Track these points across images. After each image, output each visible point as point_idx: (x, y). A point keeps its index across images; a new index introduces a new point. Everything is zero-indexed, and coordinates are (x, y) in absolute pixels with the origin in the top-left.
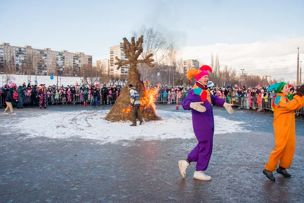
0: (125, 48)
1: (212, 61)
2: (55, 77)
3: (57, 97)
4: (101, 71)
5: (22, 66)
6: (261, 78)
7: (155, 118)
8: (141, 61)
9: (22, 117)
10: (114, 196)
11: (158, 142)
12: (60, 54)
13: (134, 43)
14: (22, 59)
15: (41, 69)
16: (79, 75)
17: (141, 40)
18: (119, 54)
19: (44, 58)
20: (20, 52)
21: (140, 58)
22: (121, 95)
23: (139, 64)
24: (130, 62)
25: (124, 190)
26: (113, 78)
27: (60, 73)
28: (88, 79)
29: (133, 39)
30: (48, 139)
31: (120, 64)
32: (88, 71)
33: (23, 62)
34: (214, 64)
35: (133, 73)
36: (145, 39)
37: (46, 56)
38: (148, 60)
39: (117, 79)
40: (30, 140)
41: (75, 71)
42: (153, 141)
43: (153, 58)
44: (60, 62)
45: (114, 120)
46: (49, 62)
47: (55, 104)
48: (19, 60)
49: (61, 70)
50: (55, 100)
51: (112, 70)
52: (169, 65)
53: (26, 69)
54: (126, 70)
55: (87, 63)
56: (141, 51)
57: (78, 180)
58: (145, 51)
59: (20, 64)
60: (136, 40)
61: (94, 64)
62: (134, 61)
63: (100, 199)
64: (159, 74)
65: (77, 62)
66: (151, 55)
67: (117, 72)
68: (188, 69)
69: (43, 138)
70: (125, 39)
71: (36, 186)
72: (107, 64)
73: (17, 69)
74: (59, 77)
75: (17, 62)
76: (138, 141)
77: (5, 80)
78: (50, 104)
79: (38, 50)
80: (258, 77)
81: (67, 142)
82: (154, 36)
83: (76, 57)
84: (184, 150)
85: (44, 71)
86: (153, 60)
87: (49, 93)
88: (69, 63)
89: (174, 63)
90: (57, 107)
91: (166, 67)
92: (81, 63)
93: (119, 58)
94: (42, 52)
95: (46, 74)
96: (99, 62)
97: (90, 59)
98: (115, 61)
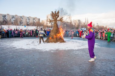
0: (52, 15)
1: (86, 20)
2: (26, 26)
3: (27, 34)
4: (43, 24)
5: (14, 22)
6: (105, 27)
7: (64, 41)
8: (59, 20)
9: (14, 41)
10: (48, 70)
11: (65, 50)
12: (28, 18)
13: (56, 14)
14: (14, 20)
15: (21, 23)
16: (35, 26)
17: (58, 12)
18: (50, 18)
19: (22, 19)
20: (13, 17)
21: (58, 19)
22: (51, 33)
23: (58, 21)
24: (54, 20)
25: (52, 68)
26: (48, 27)
27: (28, 25)
28: (38, 27)
29: (55, 12)
30: (23, 49)
31: (50, 21)
32: (39, 24)
33: (14, 21)
34: (86, 21)
35: (55, 25)
36: (60, 12)
37: (23, 18)
38: (61, 20)
39: (49, 27)
40: (17, 49)
41: (34, 24)
42: (63, 50)
43: (63, 19)
44: (28, 21)
45: (48, 42)
46: (24, 21)
47: (26, 36)
48: (13, 20)
49: (28, 24)
50: (26, 35)
51: (47, 24)
52: (69, 22)
53: (16, 23)
54: (52, 23)
55: (38, 21)
56: (58, 16)
57: (34, 64)
58: (60, 16)
59: (13, 22)
60: (56, 12)
61: (41, 21)
62: (56, 20)
63: (42, 71)
64: (65, 25)
65: (34, 21)
66: (62, 18)
67: (49, 24)
68: (76, 23)
69: (21, 49)
70: (52, 12)
71: (19, 66)
72: (46, 21)
73: (12, 24)
74: (28, 26)
75: (12, 21)
76: (57, 50)
77: (8, 27)
78: (24, 36)
79: (20, 16)
80: (103, 26)
81: (30, 50)
82: (63, 11)
83: (34, 19)
84: (74, 54)
85: (22, 24)
86: (63, 20)
87: (24, 32)
88: (31, 21)
89: (71, 21)
90: (27, 37)
91: (68, 23)
92: (36, 21)
93: (50, 19)
94: (21, 17)
95: (23, 25)
96: (42, 21)
97: (39, 20)
98: (49, 20)
